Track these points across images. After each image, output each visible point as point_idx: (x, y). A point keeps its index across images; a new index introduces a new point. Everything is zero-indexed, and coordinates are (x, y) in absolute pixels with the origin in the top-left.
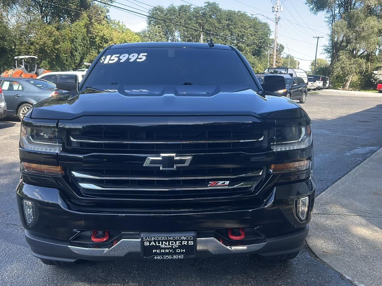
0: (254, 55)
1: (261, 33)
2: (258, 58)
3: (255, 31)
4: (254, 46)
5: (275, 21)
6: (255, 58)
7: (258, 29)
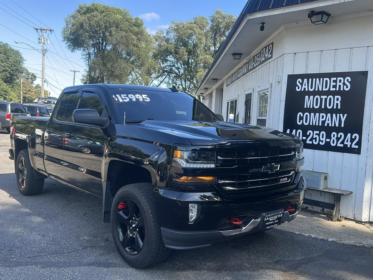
0: (5, 82)
1: (13, 60)
2: (10, 86)
3: (6, 57)
4: (6, 73)
5: (42, 53)
6: (8, 85)
7: (9, 56)
